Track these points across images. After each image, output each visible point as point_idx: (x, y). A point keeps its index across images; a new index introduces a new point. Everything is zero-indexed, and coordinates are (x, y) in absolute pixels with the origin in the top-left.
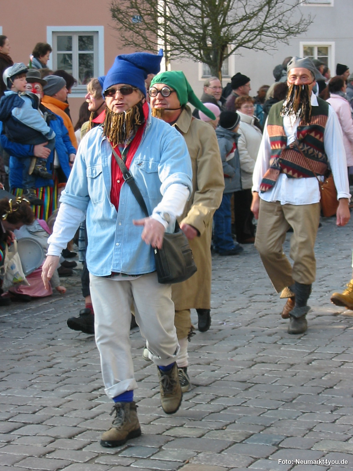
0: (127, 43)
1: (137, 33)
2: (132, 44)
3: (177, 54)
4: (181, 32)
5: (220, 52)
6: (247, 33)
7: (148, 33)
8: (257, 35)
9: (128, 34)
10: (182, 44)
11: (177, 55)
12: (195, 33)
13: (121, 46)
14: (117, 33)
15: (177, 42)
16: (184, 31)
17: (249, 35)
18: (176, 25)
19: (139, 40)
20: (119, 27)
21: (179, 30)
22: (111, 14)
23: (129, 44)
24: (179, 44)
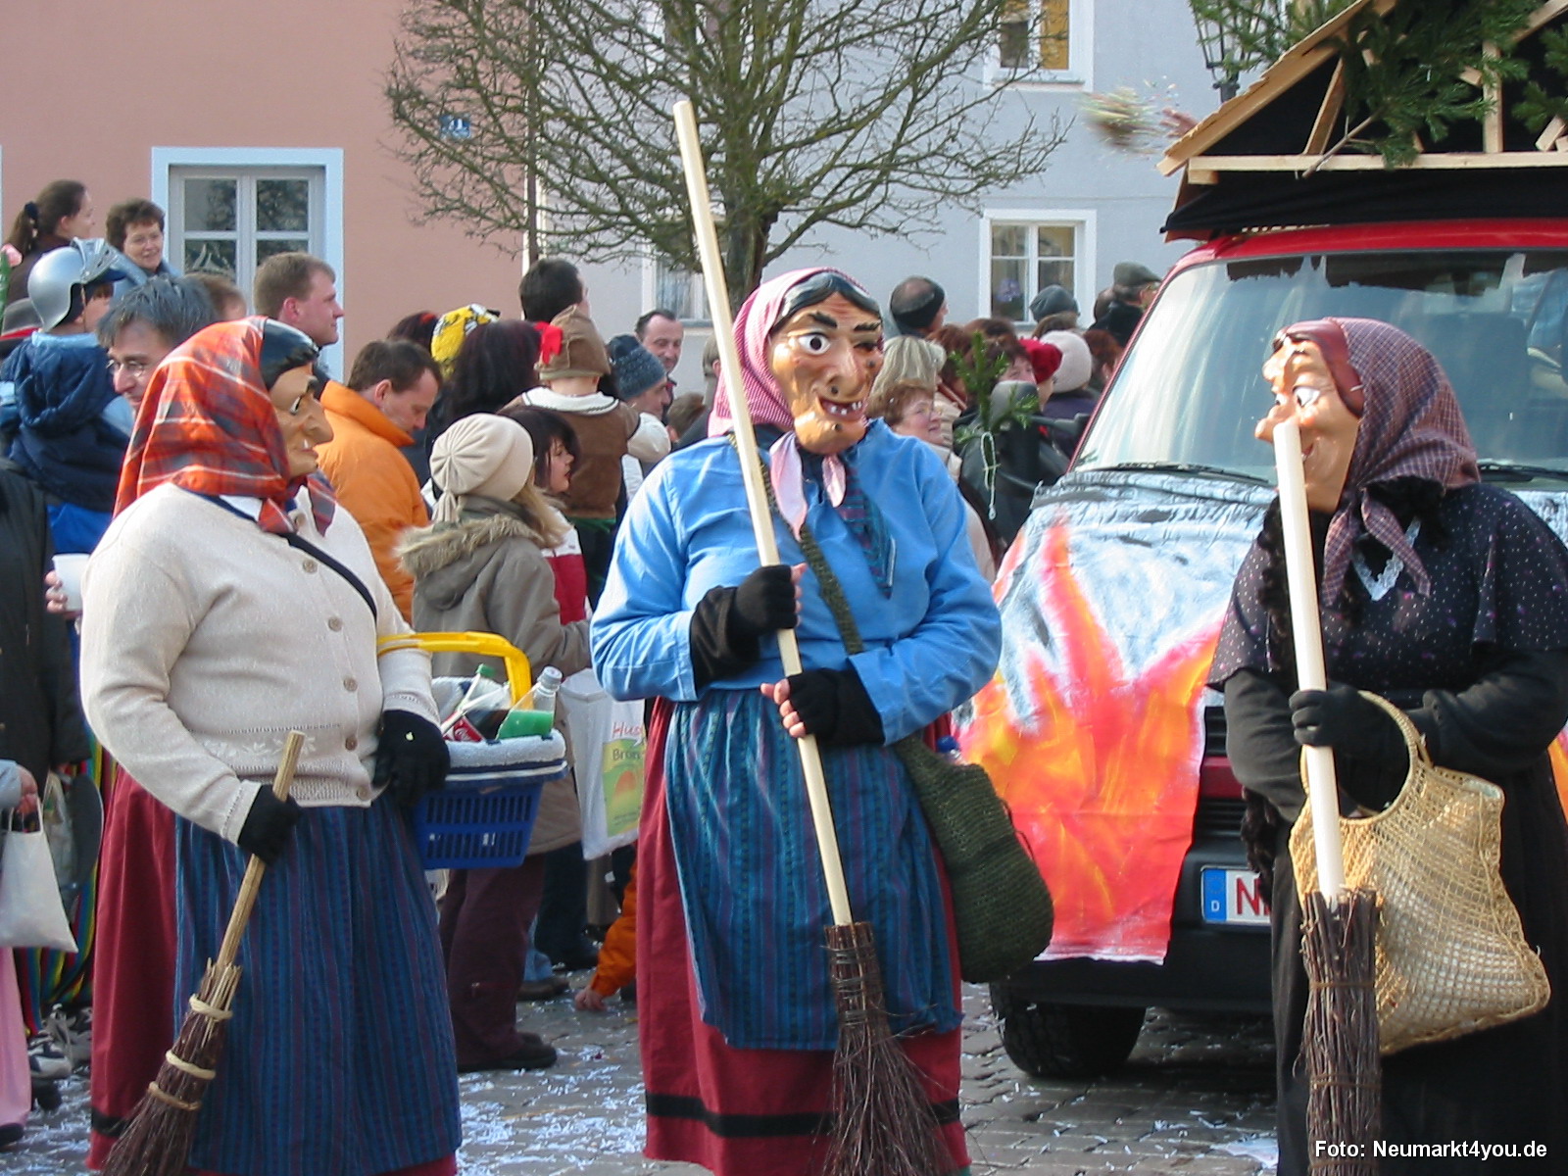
0: (439, 206)
1: (473, 170)
2: (457, 209)
3: (612, 243)
4: (624, 171)
5: (752, 238)
6: (843, 176)
7: (511, 173)
8: (875, 184)
9: (446, 175)
10: (625, 211)
11: (610, 246)
12: (669, 172)
13: (420, 215)
14: (407, 173)
15: (608, 199)
16: (633, 167)
17: (848, 183)
18: (605, 146)
19: (482, 196)
20: (414, 151)
21: (617, 162)
22: (388, 105)
23: (449, 209)
24: (616, 209)
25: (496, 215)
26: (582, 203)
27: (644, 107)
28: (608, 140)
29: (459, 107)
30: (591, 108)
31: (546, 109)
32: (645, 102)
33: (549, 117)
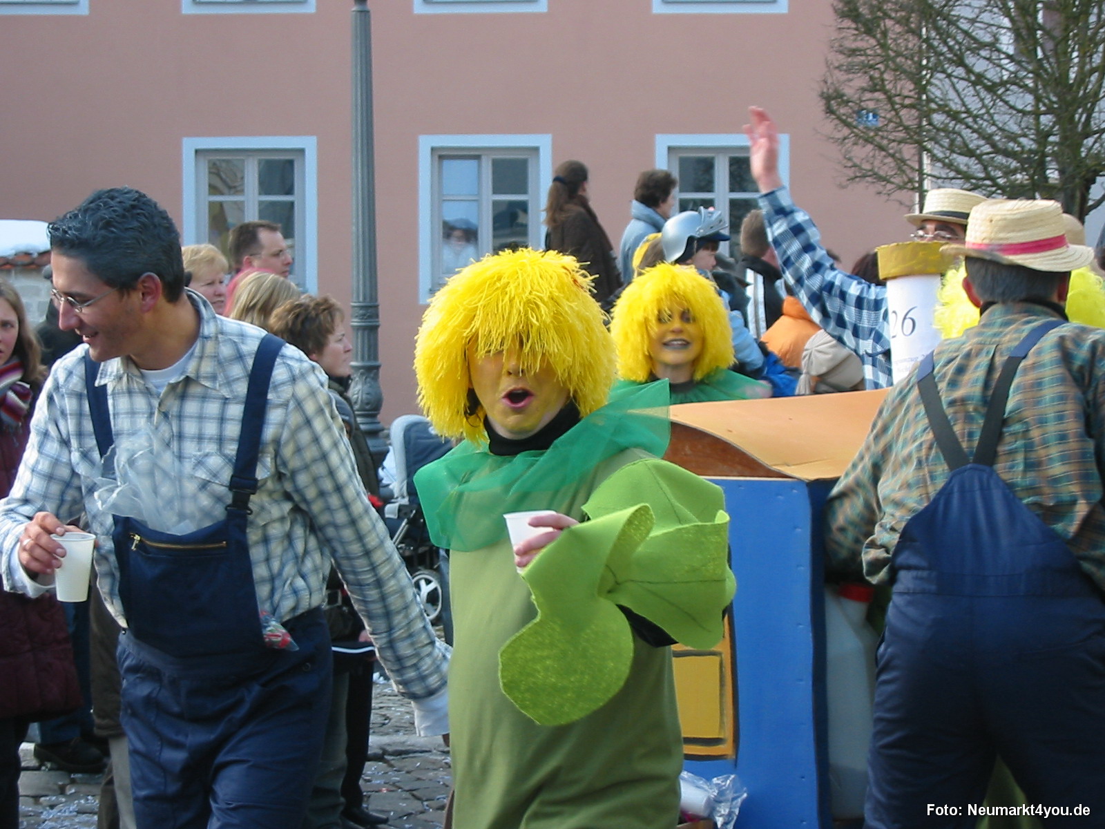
0: (858, 174)
1: (881, 148)
2: (870, 176)
4: (987, 149)
5: (1078, 195)
7: (908, 151)
9: (862, 152)
10: (988, 177)
12: (1019, 149)
13: (843, 180)
14: (835, 151)
15: (975, 168)
16: (994, 145)
18: (974, 131)
19: (887, 167)
20: (840, 135)
21: (982, 142)
22: (821, 104)
23: (864, 176)
24: (982, 175)
25: (897, 180)
26: (958, 171)
27: (1001, 103)
28: (976, 126)
29: (871, 105)
30: (964, 104)
31: (933, 106)
32: (1002, 100)
33: (934, 111)
